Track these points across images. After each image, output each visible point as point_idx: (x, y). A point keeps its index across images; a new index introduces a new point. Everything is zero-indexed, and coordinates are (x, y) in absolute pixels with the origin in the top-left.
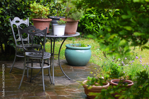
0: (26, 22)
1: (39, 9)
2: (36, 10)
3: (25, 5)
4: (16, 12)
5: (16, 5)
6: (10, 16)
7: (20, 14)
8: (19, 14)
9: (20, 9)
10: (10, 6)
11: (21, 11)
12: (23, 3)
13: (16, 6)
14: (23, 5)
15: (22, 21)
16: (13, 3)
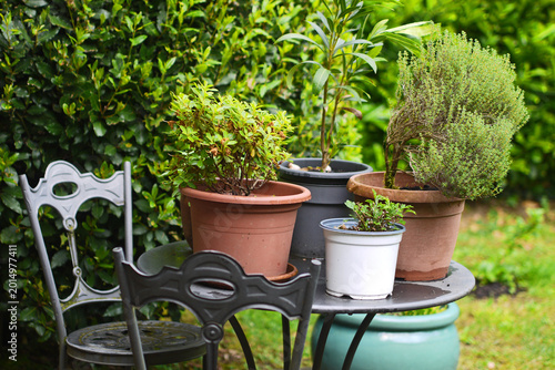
0: (116, 187)
1: (233, 129)
2: (218, 137)
3: (108, 90)
4: (51, 128)
5: (55, 89)
6: (12, 150)
7: (77, 140)
8: (73, 140)
9: (77, 114)
10: (14, 96)
11: (82, 122)
12: (97, 75)
13: (54, 96)
14: (98, 86)
15: (90, 186)
16: (37, 77)
